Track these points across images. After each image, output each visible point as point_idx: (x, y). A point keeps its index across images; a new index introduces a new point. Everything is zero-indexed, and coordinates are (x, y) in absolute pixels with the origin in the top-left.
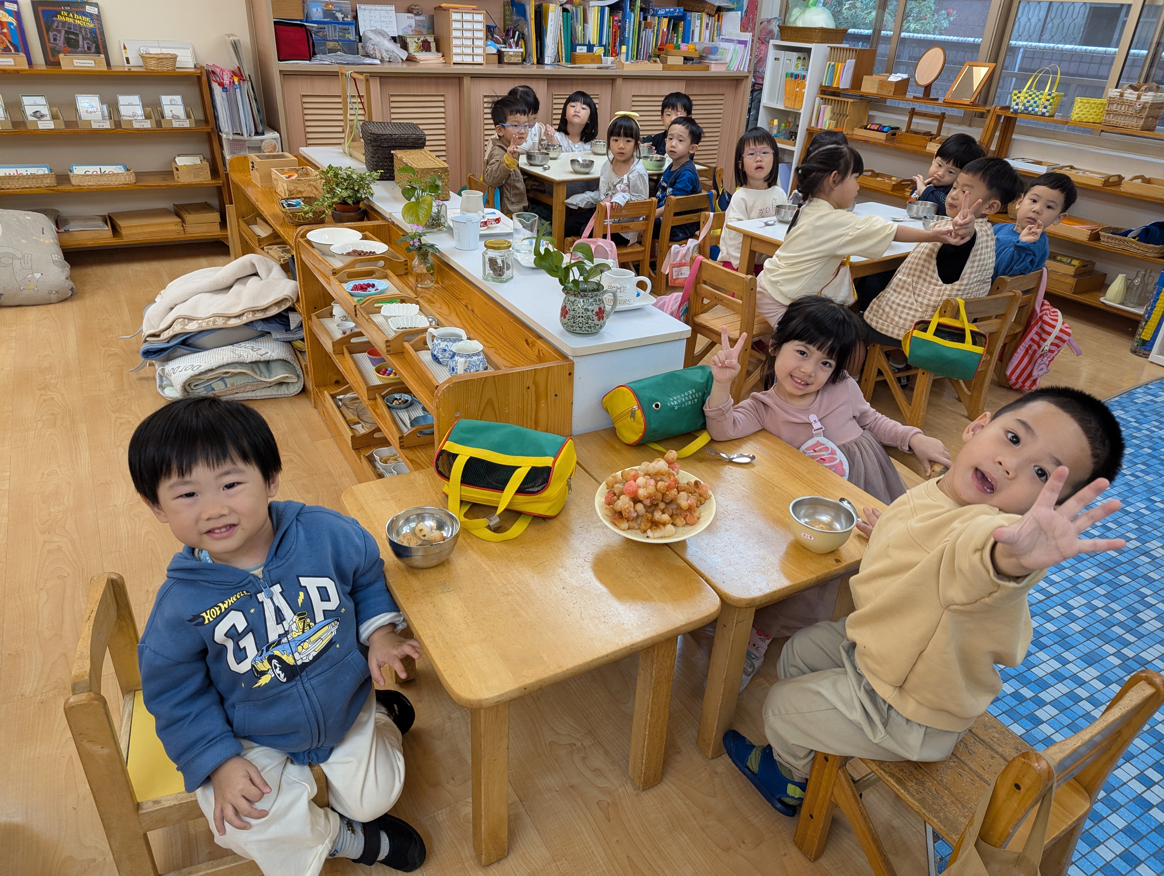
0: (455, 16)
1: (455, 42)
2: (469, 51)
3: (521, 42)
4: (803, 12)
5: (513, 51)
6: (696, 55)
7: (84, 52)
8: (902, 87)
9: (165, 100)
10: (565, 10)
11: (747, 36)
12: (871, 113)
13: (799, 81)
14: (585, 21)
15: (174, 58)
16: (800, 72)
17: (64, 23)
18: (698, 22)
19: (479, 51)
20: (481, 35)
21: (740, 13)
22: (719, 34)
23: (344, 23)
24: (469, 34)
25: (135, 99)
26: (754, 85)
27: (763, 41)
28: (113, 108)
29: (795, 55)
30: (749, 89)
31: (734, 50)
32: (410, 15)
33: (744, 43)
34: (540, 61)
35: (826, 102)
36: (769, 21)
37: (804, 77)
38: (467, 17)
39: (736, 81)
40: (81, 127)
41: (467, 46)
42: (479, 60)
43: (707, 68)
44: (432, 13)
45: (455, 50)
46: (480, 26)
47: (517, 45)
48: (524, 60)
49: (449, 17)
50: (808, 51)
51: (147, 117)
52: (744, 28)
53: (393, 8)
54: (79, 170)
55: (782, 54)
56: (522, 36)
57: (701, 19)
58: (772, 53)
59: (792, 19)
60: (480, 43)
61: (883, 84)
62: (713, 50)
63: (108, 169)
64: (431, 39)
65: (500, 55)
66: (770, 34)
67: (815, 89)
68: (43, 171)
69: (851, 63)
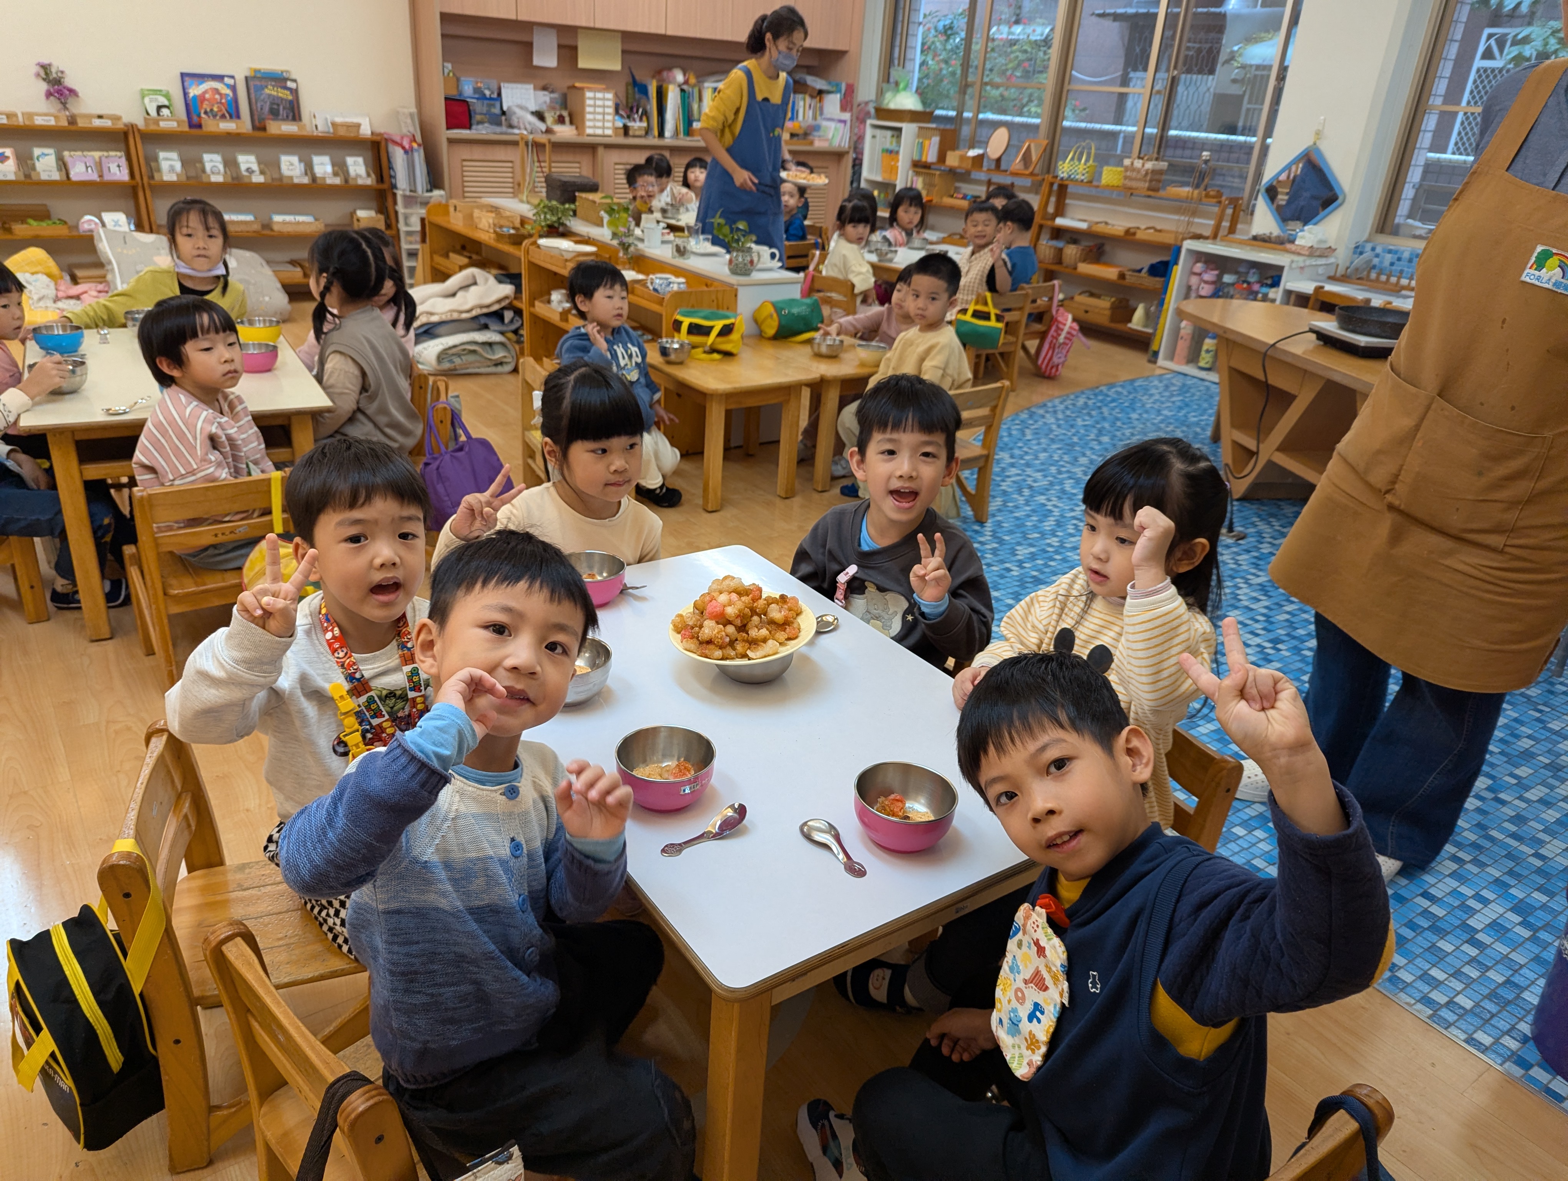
0: (589, 94)
1: (588, 116)
2: (600, 124)
3: (644, 118)
4: (895, 96)
5: (637, 125)
6: (801, 132)
7: (283, 120)
8: (979, 159)
9: (350, 160)
10: (682, 91)
11: (847, 116)
12: (958, 184)
13: (893, 155)
14: (701, 99)
15: (358, 126)
16: (893, 147)
17: (270, 95)
18: (801, 103)
19: (609, 125)
20: (611, 110)
21: (838, 96)
22: (821, 114)
23: (491, 99)
24: (600, 110)
25: (326, 159)
26: (855, 160)
27: (860, 119)
28: (309, 168)
29: (889, 133)
30: (850, 164)
31: (836, 129)
32: (546, 93)
33: (844, 122)
34: (661, 134)
35: (917, 174)
36: (867, 103)
37: (897, 153)
38: (599, 95)
39: (838, 156)
40: (285, 181)
41: (598, 120)
42: (609, 132)
43: (812, 143)
44: (565, 90)
45: (588, 124)
46: (610, 103)
47: (641, 120)
48: (647, 133)
49: (583, 95)
50: (900, 130)
51: (335, 174)
52: (843, 108)
53: (532, 86)
54: (277, 218)
55: (878, 132)
56: (645, 113)
57: (804, 100)
58: (869, 132)
59: (886, 101)
60: (610, 117)
61: (963, 158)
62: (817, 128)
63: (301, 218)
64: (565, 114)
65: (626, 129)
66: (868, 115)
67: (908, 164)
68: (250, 218)
69: (936, 140)
